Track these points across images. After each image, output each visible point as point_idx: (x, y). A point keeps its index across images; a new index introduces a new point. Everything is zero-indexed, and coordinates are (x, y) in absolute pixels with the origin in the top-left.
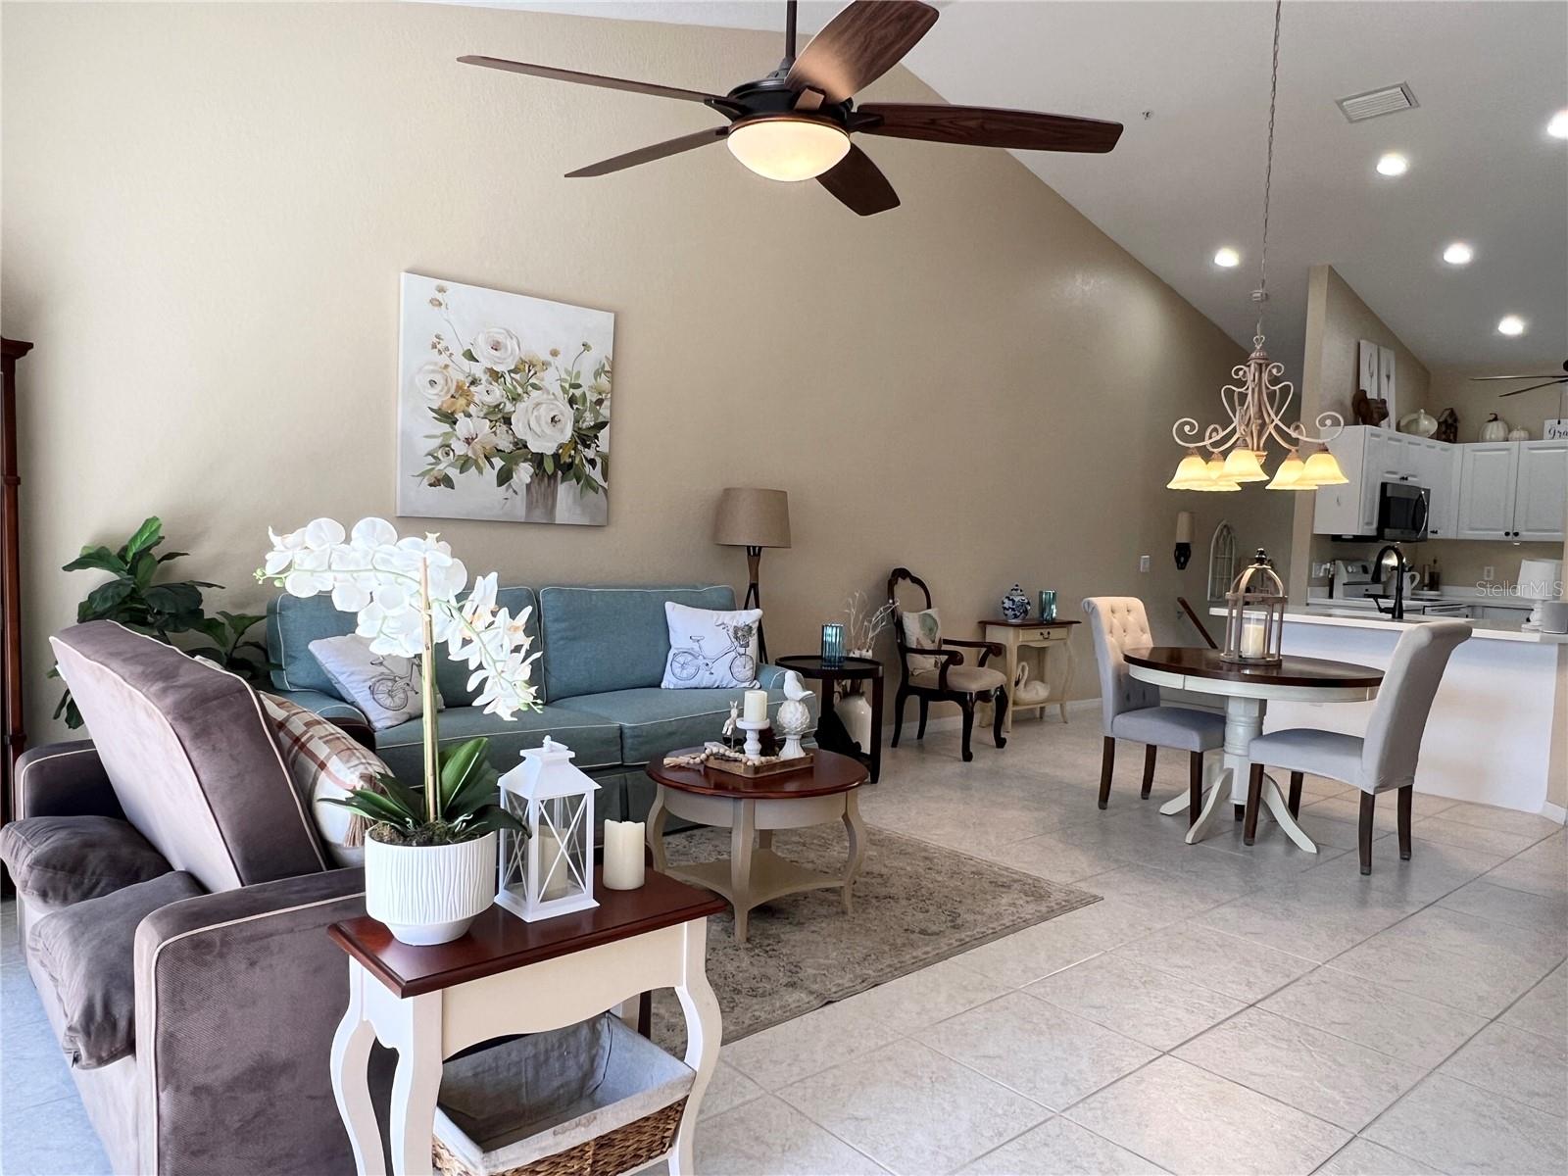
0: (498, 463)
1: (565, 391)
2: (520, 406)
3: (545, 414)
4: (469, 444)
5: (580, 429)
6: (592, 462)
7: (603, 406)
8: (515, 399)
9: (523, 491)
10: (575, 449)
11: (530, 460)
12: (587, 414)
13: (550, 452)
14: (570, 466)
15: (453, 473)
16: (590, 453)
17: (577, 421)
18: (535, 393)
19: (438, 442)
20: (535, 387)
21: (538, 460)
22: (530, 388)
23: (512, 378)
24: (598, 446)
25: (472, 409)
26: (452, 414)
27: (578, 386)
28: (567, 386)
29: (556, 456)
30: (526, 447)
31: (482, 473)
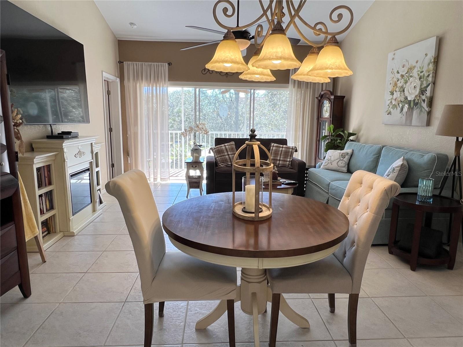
0: (401, 105)
1: (418, 75)
2: (407, 84)
3: (413, 85)
4: (395, 100)
5: (422, 88)
6: (424, 101)
7: (430, 77)
8: (406, 82)
9: (405, 114)
10: (420, 96)
11: (408, 103)
12: (424, 82)
13: (412, 100)
14: (417, 103)
15: (392, 110)
16: (424, 97)
17: (421, 86)
18: (411, 79)
19: (390, 101)
20: (411, 77)
21: (409, 102)
22: (410, 77)
23: (406, 76)
24: (426, 94)
25: (397, 90)
26: (393, 92)
27: (423, 71)
28: (419, 73)
29: (414, 100)
30: (407, 99)
31: (397, 109)
